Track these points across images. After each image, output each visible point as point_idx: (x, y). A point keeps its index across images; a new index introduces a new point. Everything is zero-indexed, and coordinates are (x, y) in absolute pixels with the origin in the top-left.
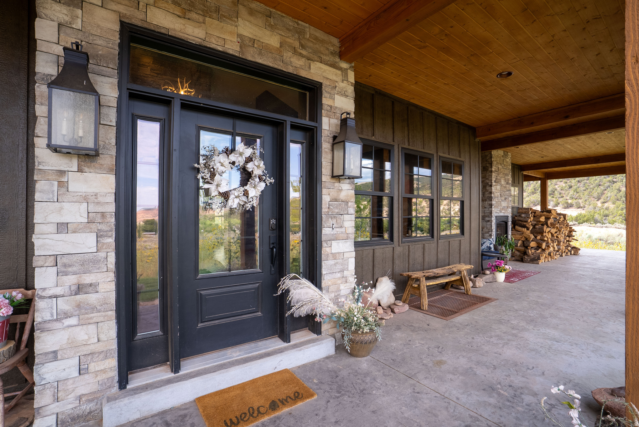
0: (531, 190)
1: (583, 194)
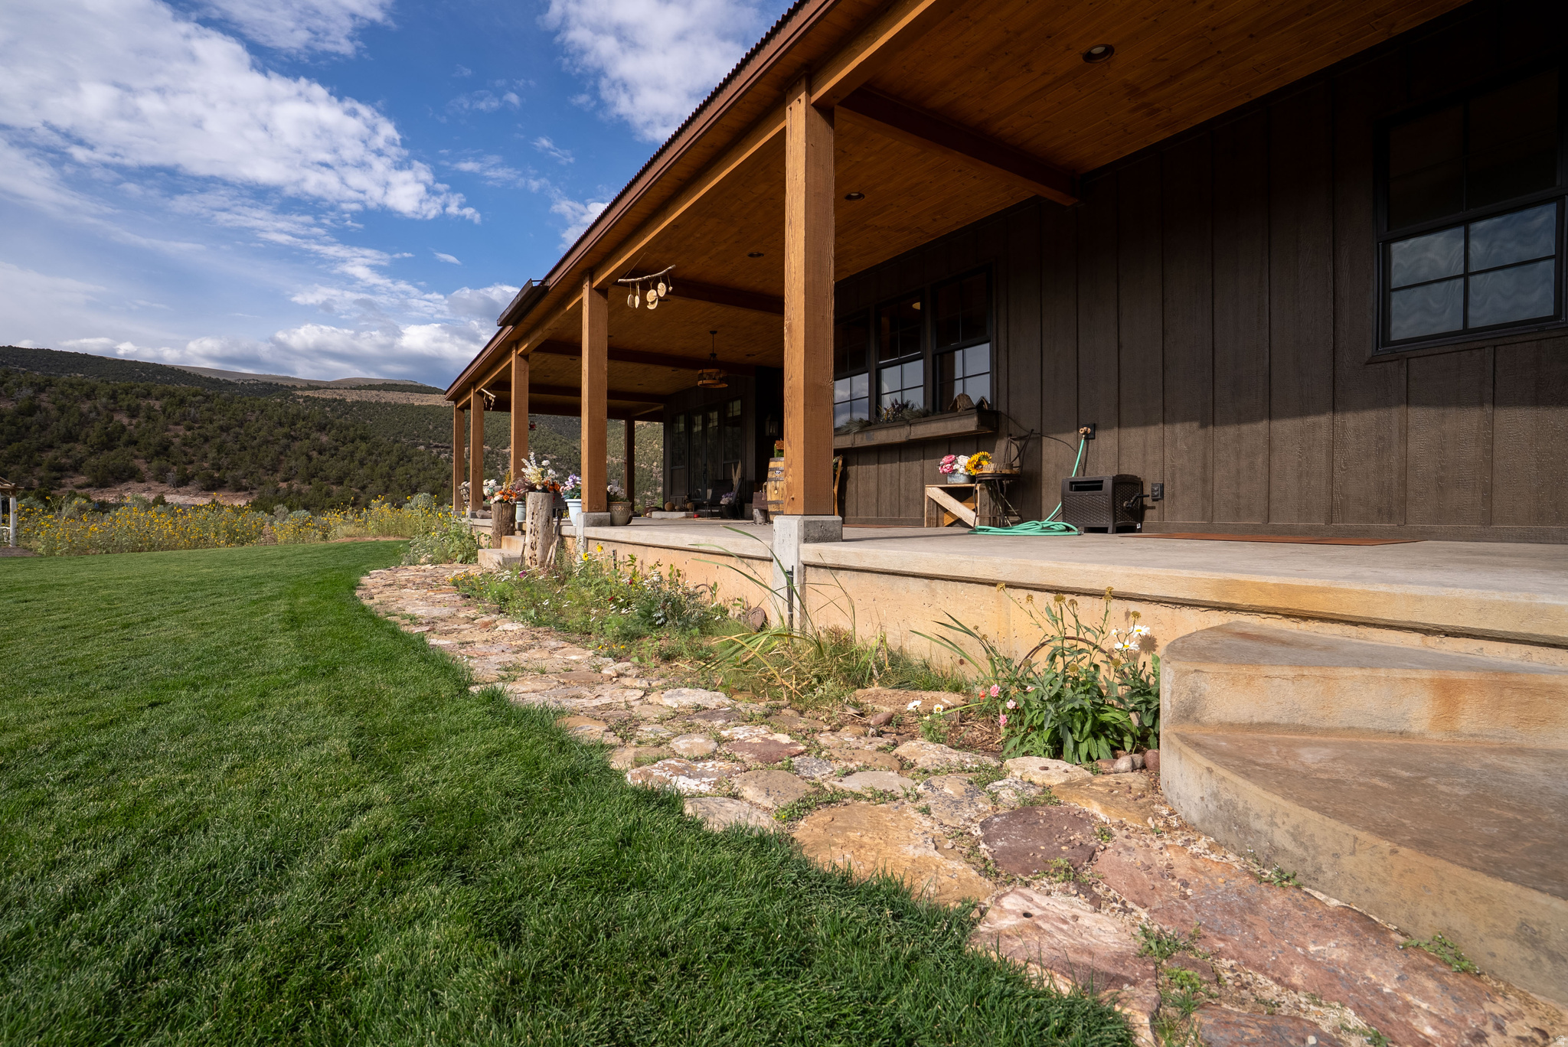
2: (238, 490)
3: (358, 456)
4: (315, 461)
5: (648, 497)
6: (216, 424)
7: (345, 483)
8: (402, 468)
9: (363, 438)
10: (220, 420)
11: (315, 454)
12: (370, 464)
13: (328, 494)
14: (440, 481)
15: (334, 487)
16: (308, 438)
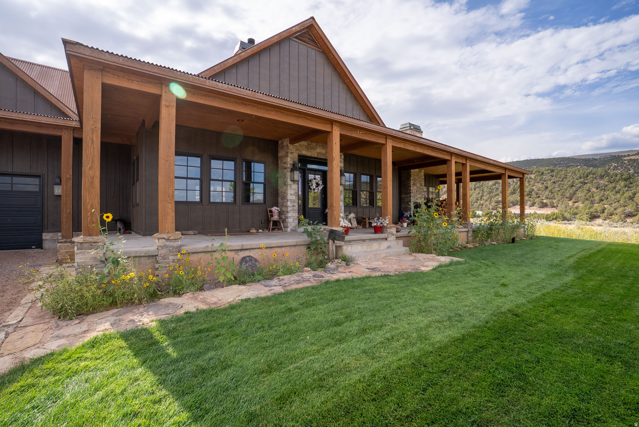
0: (511, 190)
1: (558, 195)
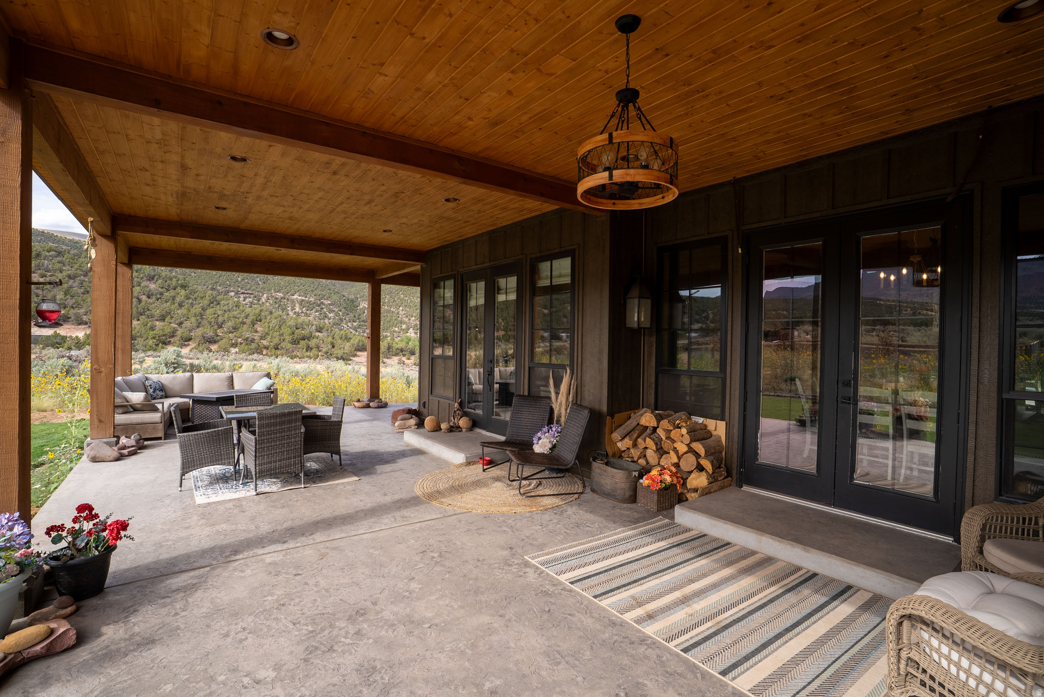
2: (80, 324)
3: (178, 299)
4: (143, 303)
5: (396, 332)
6: (64, 274)
7: (166, 320)
8: (211, 310)
9: (184, 287)
10: (67, 270)
11: (144, 298)
12: (186, 306)
13: (152, 328)
14: (241, 320)
15: (157, 323)
16: (139, 285)
